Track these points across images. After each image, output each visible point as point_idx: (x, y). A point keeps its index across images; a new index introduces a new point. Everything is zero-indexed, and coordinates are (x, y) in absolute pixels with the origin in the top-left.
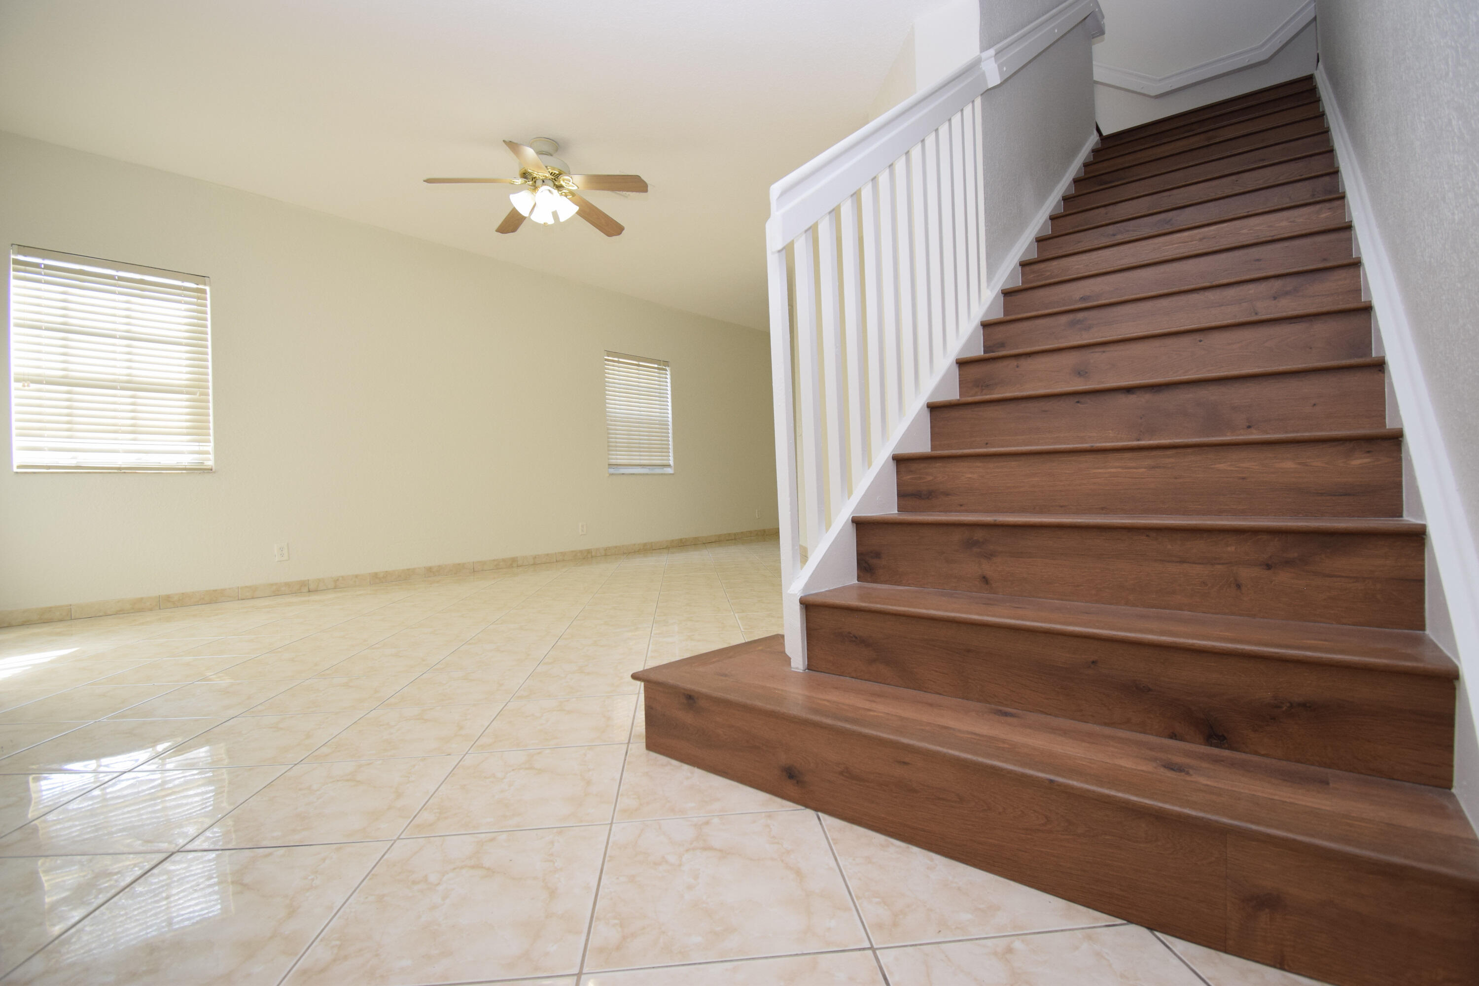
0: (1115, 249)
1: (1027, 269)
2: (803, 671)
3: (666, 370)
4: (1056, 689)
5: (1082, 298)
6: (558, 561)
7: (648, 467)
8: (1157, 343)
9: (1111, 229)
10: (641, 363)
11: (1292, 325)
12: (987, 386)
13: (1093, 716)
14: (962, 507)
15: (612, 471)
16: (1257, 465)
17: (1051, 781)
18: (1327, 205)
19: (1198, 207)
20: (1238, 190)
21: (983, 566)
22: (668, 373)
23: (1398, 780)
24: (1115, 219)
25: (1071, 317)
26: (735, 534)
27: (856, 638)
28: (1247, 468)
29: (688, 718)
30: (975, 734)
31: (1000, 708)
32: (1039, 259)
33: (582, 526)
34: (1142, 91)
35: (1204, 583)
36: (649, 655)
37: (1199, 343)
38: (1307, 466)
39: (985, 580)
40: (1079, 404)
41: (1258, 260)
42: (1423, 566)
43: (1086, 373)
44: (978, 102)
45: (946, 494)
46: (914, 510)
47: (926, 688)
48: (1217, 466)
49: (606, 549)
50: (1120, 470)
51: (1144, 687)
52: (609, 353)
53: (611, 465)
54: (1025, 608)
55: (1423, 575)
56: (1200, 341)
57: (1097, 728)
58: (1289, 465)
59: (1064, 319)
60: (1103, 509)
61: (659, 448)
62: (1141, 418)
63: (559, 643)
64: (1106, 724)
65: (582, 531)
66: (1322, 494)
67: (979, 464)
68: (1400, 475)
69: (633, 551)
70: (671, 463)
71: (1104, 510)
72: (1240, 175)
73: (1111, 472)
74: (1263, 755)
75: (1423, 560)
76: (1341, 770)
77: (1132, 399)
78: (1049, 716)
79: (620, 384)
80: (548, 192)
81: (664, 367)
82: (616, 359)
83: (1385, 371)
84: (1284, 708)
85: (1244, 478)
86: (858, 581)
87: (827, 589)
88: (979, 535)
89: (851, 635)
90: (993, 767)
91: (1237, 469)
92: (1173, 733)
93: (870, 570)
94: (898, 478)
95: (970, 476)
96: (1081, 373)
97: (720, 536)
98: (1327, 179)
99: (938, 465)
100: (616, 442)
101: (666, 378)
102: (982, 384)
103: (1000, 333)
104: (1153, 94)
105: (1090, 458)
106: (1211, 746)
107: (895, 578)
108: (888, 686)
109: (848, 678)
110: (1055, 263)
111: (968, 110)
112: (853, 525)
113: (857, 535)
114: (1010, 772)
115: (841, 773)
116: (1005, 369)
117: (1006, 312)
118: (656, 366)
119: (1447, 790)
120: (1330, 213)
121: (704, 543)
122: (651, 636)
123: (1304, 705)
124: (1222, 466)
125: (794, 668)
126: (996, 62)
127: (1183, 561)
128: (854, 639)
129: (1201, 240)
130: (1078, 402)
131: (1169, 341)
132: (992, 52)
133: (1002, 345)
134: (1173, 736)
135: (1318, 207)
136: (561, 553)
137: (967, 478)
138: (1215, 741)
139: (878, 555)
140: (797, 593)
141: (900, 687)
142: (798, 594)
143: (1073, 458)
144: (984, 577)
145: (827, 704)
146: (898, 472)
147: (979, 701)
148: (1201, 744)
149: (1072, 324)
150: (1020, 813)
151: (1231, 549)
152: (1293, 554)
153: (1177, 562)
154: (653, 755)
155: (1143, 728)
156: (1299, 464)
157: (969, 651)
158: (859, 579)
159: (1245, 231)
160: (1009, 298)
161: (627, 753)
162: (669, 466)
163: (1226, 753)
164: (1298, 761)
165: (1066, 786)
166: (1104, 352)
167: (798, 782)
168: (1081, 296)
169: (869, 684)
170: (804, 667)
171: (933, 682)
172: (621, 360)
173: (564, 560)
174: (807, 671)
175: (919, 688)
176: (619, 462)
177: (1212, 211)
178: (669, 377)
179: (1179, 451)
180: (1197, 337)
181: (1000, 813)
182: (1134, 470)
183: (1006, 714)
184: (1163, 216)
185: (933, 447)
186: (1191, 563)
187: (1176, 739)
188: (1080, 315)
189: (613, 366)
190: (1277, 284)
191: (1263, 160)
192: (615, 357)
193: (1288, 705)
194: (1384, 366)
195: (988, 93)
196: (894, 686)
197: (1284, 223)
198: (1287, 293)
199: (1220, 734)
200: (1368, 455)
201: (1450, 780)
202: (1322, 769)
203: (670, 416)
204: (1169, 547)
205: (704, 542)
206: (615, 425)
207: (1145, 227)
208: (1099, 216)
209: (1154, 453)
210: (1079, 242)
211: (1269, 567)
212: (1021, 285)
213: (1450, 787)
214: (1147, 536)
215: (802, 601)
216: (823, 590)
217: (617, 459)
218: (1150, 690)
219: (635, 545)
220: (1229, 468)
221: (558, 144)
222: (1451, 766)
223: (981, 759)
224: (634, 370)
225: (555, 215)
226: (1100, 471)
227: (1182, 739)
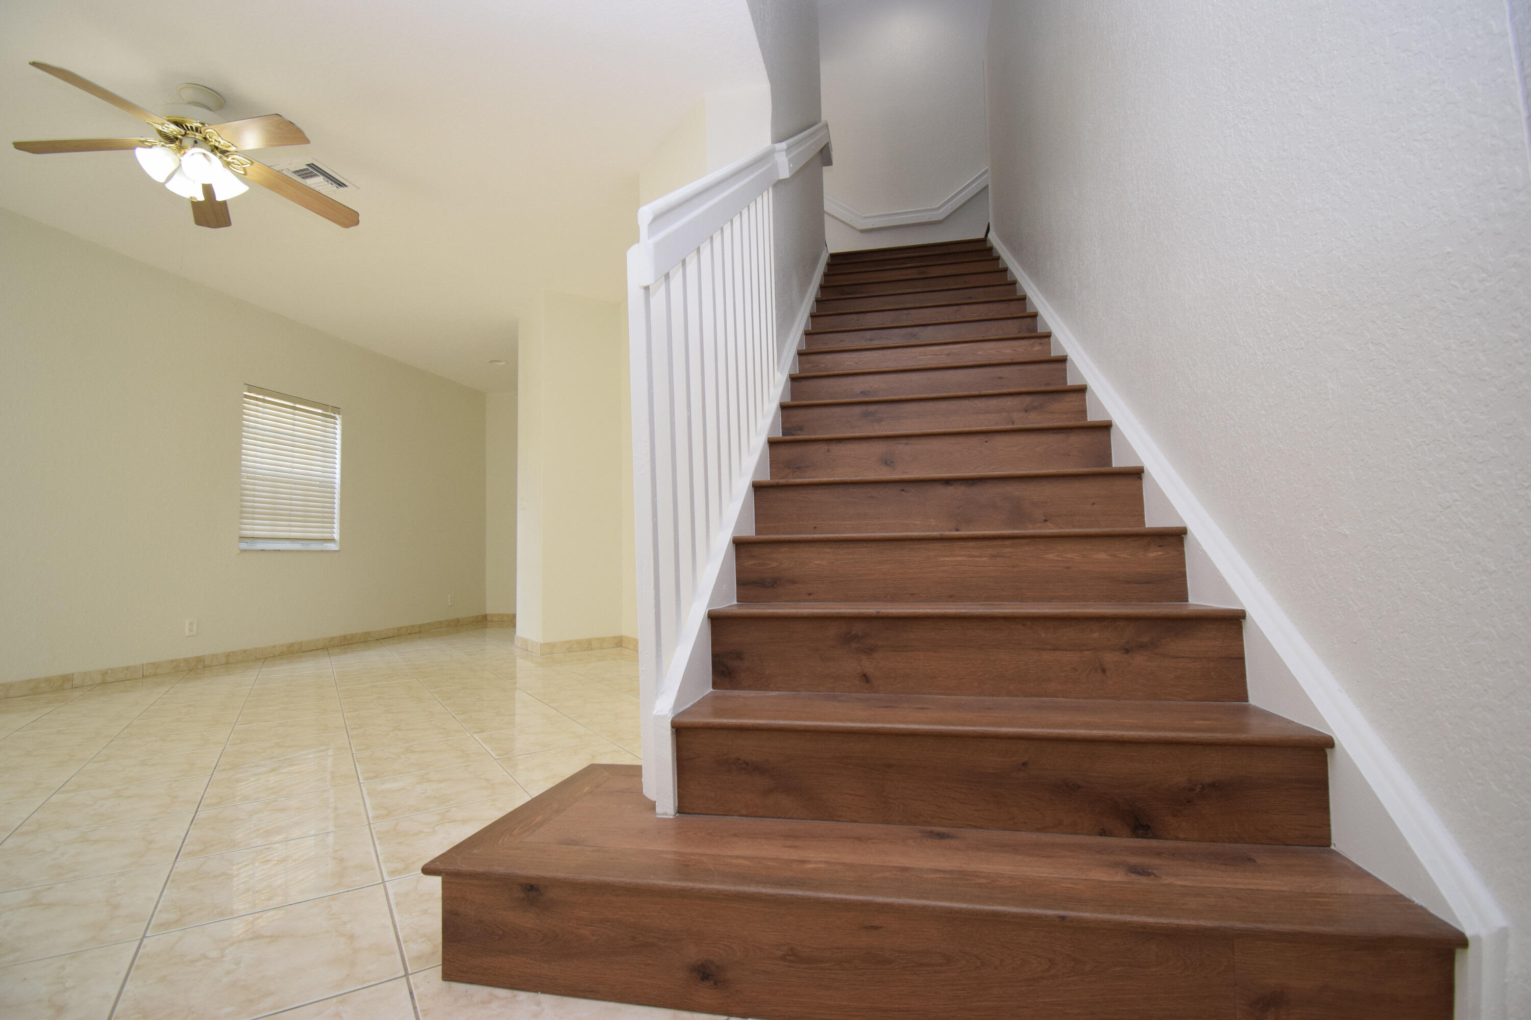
0: (880, 352)
1: (804, 358)
2: (674, 816)
3: (335, 418)
4: (987, 799)
5: (862, 392)
6: (147, 677)
7: (301, 542)
8: (953, 440)
9: (868, 334)
10: (297, 406)
11: (1055, 435)
12: (799, 468)
13: (1025, 823)
14: (810, 597)
15: (244, 546)
16: (1077, 556)
17: (1063, 918)
18: (1039, 341)
19: (938, 327)
20: (959, 319)
21: (863, 662)
22: (339, 422)
23: (1292, 845)
24: (863, 326)
25: (864, 408)
26: (420, 626)
27: (748, 764)
28: (1071, 558)
29: (527, 920)
30: (944, 872)
31: (929, 828)
32: (808, 351)
33: (191, 624)
34: (851, 223)
35: (1075, 670)
36: (370, 816)
37: (985, 444)
38: (1116, 557)
39: (866, 678)
40: (903, 492)
41: (1000, 378)
42: (1242, 646)
43: (892, 462)
44: (771, 189)
45: (793, 582)
46: (757, 600)
47: (838, 816)
48: (1047, 556)
49: (228, 655)
50: (965, 559)
51: (1073, 784)
52: (251, 388)
53: (242, 538)
54: (927, 708)
55: (1243, 654)
56: (986, 442)
57: (1034, 837)
58: (1102, 556)
59: (857, 410)
60: (951, 596)
61: (320, 517)
62: (959, 509)
63: (201, 814)
64: (1038, 830)
65: (191, 630)
66: (1128, 582)
67: (827, 550)
68: (1184, 566)
69: (272, 655)
70: (336, 536)
71: (952, 598)
72: (962, 306)
73: (956, 560)
74: (1182, 840)
75: (1242, 640)
76: (1246, 843)
77: (950, 490)
78: (981, 830)
79: (265, 430)
80: (202, 156)
81: (333, 415)
82: (261, 397)
83: (1143, 479)
84: (1198, 790)
85: (1068, 568)
86: (713, 688)
87: (691, 704)
88: (858, 628)
89: (741, 762)
90: (995, 914)
91: (1063, 559)
92: (1102, 830)
93: (730, 673)
94: (737, 565)
95: (819, 562)
96: (887, 462)
97: (399, 629)
98: (1029, 320)
99: (783, 550)
100: (254, 507)
101: (335, 428)
102: (794, 466)
103: (799, 416)
104: (860, 228)
105: (938, 545)
106: (1137, 837)
107: (761, 682)
108: (790, 820)
109: (736, 817)
110: (829, 357)
111: (765, 194)
112: (708, 621)
113: (712, 634)
114: (1015, 916)
115: (783, 958)
116: (817, 452)
117: (793, 397)
118: (320, 411)
119: (1328, 848)
120: (1040, 348)
121: (377, 640)
122: (360, 784)
123: (1212, 785)
124: (1050, 556)
125: (660, 814)
126: (787, 155)
127: (1056, 649)
128: (744, 766)
129: (948, 355)
130: (903, 490)
131: (961, 439)
132: (783, 145)
133: (800, 428)
134: (1103, 833)
135: (1032, 341)
136: (153, 664)
137: (816, 564)
138: (1141, 832)
139: (739, 656)
140: (667, 713)
141: (806, 819)
142: (669, 715)
143: (923, 545)
144: (864, 675)
145: (746, 862)
146: (738, 557)
147: (901, 823)
148: (1127, 837)
149: (865, 415)
150: (1019, 962)
151: (1095, 635)
152: (1145, 639)
153: (1050, 650)
154: (460, 988)
155: (1074, 830)
156: (1111, 555)
157: (890, 766)
158: (715, 685)
159: (980, 353)
160: (796, 384)
161: (411, 993)
162: (332, 540)
163: (1154, 843)
164: (1212, 841)
165: (1080, 920)
166: (907, 444)
167: (715, 984)
168: (862, 390)
169: (768, 822)
170: (674, 812)
171: (847, 807)
172: (267, 398)
173: (156, 675)
174: (677, 815)
175: (831, 818)
176: (257, 534)
177: (946, 333)
178: (339, 427)
179: (1016, 541)
180: (984, 438)
181: (996, 968)
182: (978, 559)
183: (941, 836)
184: (910, 330)
185: (758, 531)
186: (1063, 650)
187: (1105, 836)
188: (872, 408)
189: (257, 405)
190: (1028, 399)
191: (970, 298)
192: (259, 394)
193: (1200, 786)
194: (1142, 474)
195: (779, 184)
196: (798, 819)
197: (1009, 351)
198: (1034, 408)
199: (1145, 824)
200: (1161, 548)
201: (1329, 839)
202: (1234, 845)
203: (338, 476)
204: (1043, 635)
205: (378, 638)
206: (254, 484)
207: (896, 337)
208: (852, 321)
209: (995, 543)
210: (842, 341)
211: (1127, 651)
212: (798, 372)
213: (1329, 845)
214: (1024, 625)
215: (675, 724)
216: (688, 706)
217: (254, 530)
218: (1079, 787)
219: (274, 647)
220: (1056, 558)
221: (225, 101)
222: (1328, 825)
223: (978, 907)
224: (287, 414)
225: (208, 190)
226: (947, 559)
227: (1111, 834)
